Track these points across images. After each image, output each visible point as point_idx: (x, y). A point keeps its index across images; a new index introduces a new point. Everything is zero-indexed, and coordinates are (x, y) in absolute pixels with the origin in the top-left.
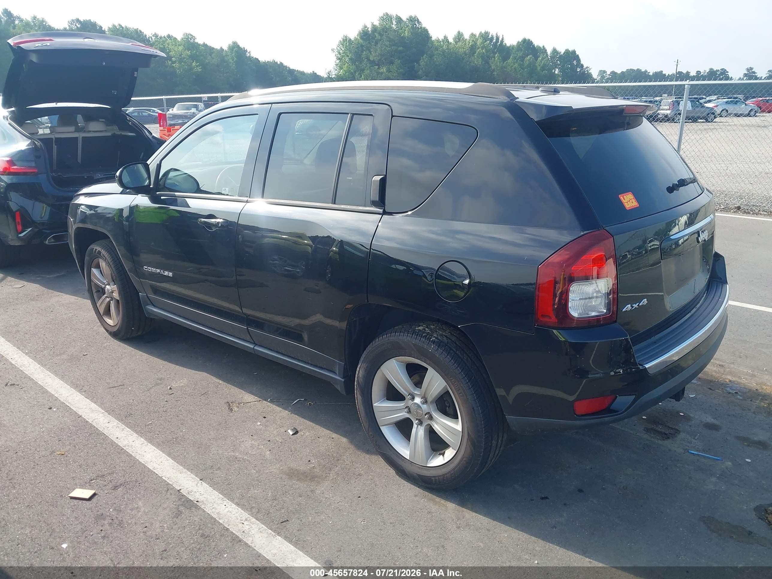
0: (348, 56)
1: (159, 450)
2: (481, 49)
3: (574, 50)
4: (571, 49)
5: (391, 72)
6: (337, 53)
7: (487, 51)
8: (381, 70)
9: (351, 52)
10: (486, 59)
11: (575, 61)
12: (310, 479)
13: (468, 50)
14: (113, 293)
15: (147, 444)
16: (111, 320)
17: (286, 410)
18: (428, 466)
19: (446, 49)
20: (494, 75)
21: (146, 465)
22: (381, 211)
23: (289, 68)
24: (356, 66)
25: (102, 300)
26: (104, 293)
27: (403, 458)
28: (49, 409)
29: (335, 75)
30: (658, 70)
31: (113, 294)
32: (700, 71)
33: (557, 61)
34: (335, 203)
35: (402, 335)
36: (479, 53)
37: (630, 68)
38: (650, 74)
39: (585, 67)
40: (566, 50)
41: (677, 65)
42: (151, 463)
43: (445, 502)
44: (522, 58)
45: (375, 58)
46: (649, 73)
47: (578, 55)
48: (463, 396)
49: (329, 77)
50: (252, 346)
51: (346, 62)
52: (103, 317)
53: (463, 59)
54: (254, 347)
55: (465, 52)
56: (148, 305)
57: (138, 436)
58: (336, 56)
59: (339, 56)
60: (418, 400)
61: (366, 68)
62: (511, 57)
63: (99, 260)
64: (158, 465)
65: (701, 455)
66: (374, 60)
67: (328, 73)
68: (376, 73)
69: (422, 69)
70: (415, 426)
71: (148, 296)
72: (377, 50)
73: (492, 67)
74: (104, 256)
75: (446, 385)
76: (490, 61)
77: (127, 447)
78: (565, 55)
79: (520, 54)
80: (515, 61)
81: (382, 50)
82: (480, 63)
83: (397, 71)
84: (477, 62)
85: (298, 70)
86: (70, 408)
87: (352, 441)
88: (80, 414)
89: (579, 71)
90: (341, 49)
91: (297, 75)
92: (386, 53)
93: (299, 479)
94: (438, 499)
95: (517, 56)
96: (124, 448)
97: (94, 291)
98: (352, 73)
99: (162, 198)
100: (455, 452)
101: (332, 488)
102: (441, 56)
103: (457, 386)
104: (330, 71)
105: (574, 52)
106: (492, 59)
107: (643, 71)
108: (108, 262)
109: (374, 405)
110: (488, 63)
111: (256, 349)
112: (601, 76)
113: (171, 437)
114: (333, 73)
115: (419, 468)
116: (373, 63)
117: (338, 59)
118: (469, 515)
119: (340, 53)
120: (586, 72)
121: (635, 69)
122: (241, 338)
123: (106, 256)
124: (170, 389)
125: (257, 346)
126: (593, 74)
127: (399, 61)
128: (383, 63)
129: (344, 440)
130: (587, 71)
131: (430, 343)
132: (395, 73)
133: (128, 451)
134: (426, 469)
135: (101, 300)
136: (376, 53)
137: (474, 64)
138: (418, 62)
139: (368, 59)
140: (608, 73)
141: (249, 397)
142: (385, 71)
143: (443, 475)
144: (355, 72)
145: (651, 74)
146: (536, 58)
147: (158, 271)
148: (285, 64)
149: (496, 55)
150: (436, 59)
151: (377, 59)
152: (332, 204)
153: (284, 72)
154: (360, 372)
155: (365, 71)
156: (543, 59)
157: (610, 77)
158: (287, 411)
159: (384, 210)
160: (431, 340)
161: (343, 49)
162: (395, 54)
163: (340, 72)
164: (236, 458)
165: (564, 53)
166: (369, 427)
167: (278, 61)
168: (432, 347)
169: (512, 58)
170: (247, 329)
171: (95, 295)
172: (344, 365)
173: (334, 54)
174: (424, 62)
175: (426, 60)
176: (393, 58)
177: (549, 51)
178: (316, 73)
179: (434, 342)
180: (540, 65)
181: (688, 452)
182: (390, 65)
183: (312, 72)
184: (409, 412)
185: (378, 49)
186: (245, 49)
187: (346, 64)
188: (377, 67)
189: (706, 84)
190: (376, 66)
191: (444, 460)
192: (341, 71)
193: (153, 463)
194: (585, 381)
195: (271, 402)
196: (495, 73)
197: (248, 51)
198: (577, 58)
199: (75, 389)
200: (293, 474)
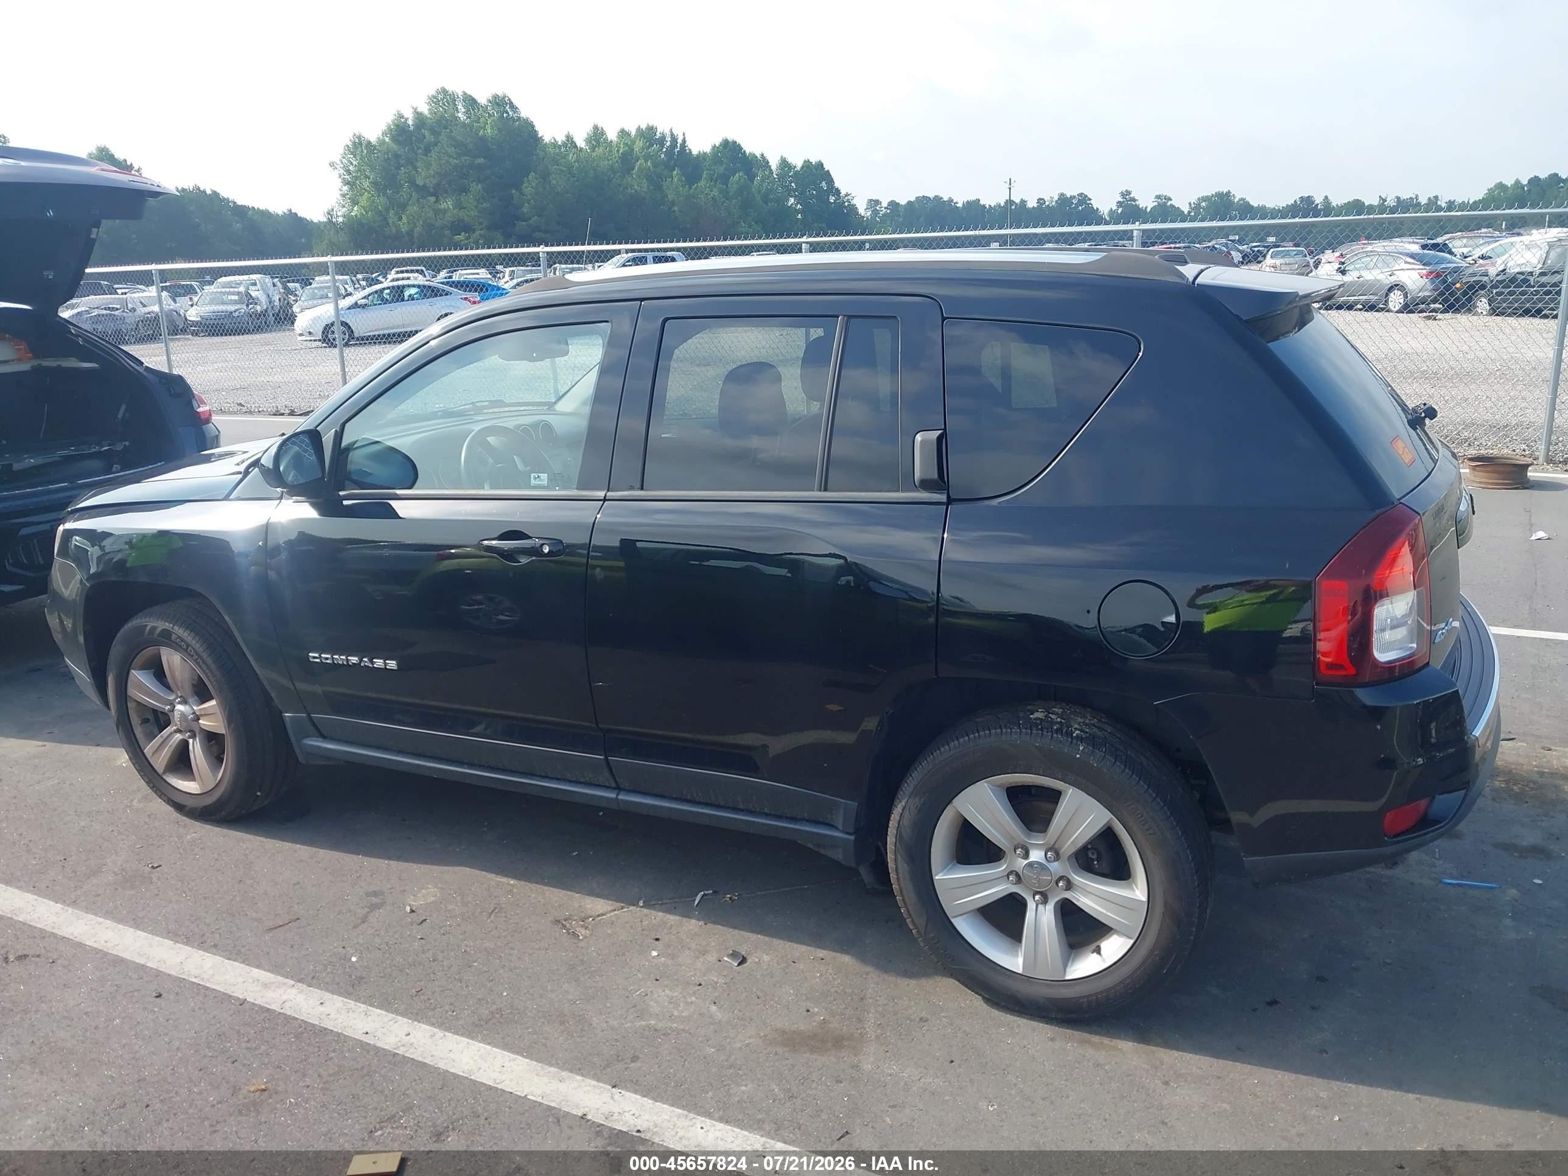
0: (367, 177)
1: (480, 1042)
2: (643, 161)
3: (820, 161)
4: (814, 160)
5: (465, 208)
6: (342, 171)
7: (655, 166)
8: (443, 206)
9: (372, 169)
10: (656, 179)
11: (824, 183)
12: (834, 1045)
13: (617, 162)
14: (199, 719)
15: (445, 1035)
16: (194, 780)
17: (690, 918)
18: (1067, 978)
19: (575, 162)
20: (674, 211)
21: (473, 1077)
22: (943, 498)
23: (235, 203)
24: (388, 198)
25: (162, 740)
26: (168, 723)
27: (1008, 973)
28: (157, 997)
29: (344, 216)
30: (973, 198)
31: (200, 721)
32: (1043, 199)
33: (791, 182)
34: (826, 490)
35: (1007, 732)
36: (641, 169)
37: (921, 195)
38: (958, 205)
39: (843, 193)
40: (805, 161)
41: (1010, 188)
42: (481, 1071)
43: (1112, 1042)
44: (725, 179)
45: (427, 181)
46: (957, 203)
47: (828, 171)
48: (1154, 834)
49: (330, 221)
50: (613, 795)
51: (365, 189)
52: (164, 777)
53: (610, 181)
54: (617, 795)
55: (612, 166)
56: (308, 736)
57: (410, 1021)
58: (340, 177)
59: (346, 177)
60: (1036, 855)
61: (410, 202)
62: (705, 176)
63: (159, 650)
64: (498, 1074)
65: (1465, 884)
66: (425, 185)
67: (329, 214)
68: (431, 212)
69: (529, 202)
70: (1031, 905)
71: (311, 719)
72: (431, 165)
73: (669, 197)
74: (183, 640)
75: (1111, 819)
76: (664, 184)
77: (402, 1048)
78: (805, 171)
79: (721, 169)
80: (712, 183)
81: (441, 165)
82: (646, 189)
83: (476, 207)
84: (638, 186)
85: (253, 208)
86: (208, 988)
87: (862, 958)
88: (241, 997)
89: (832, 201)
90: (352, 163)
91: (255, 218)
92: (450, 169)
93: (813, 1050)
94: (1096, 1039)
95: (713, 175)
96: (396, 1051)
97: (135, 720)
98: (381, 211)
99: (345, 503)
100: (1132, 942)
101: (888, 1054)
102: (565, 176)
103: (1142, 816)
104: (333, 210)
105: (820, 165)
106: (666, 180)
107: (945, 199)
108: (195, 651)
109: (937, 878)
110: (660, 188)
111: (622, 800)
112: (872, 211)
113: (487, 1012)
114: (339, 214)
115: (1047, 985)
116: (423, 191)
117: (347, 184)
118: (1170, 1058)
119: (349, 172)
120: (846, 204)
121: (931, 196)
122: (582, 780)
123: (189, 639)
124: (410, 913)
125: (622, 792)
126: (858, 208)
127: (480, 186)
128: (446, 192)
129: (846, 959)
130: (848, 201)
131: (1074, 741)
132: (472, 209)
133: (412, 1057)
134: (1063, 986)
135: (158, 739)
136: (428, 169)
137: (633, 191)
138: (518, 186)
139: (412, 183)
140: (885, 204)
141: (598, 905)
142: (451, 207)
143: (1108, 990)
144: (387, 210)
145: (960, 205)
146: (752, 177)
147: (354, 659)
148: (224, 193)
149: (675, 172)
150: (555, 182)
151: (431, 183)
152: (820, 491)
153: (223, 212)
154: (900, 815)
155: (409, 208)
156: (763, 180)
157: (888, 211)
158: (694, 921)
159: (948, 497)
160: (1074, 735)
161: (354, 163)
162: (469, 173)
163: (353, 209)
164: (656, 1030)
165: (802, 167)
166: (927, 925)
167: (208, 187)
168: (1081, 748)
169: (706, 178)
170: (606, 758)
171: (139, 731)
172: (858, 806)
173: (336, 174)
174: (532, 187)
175: (533, 184)
176: (466, 181)
177: (774, 164)
178: (296, 214)
179: (1080, 739)
180: (760, 192)
181: (1441, 882)
182: (461, 194)
183: (286, 211)
184: (1019, 879)
185: (433, 163)
186: (129, 163)
187: (366, 193)
188: (433, 199)
189: (1178, 229)
190: (431, 196)
191: (1104, 960)
192: (355, 208)
193: (485, 1071)
194: (1395, 773)
195: (647, 905)
196: (676, 208)
197: (136, 168)
198: (827, 177)
199: (187, 944)
200: (793, 1041)
